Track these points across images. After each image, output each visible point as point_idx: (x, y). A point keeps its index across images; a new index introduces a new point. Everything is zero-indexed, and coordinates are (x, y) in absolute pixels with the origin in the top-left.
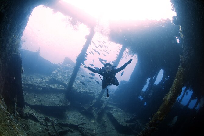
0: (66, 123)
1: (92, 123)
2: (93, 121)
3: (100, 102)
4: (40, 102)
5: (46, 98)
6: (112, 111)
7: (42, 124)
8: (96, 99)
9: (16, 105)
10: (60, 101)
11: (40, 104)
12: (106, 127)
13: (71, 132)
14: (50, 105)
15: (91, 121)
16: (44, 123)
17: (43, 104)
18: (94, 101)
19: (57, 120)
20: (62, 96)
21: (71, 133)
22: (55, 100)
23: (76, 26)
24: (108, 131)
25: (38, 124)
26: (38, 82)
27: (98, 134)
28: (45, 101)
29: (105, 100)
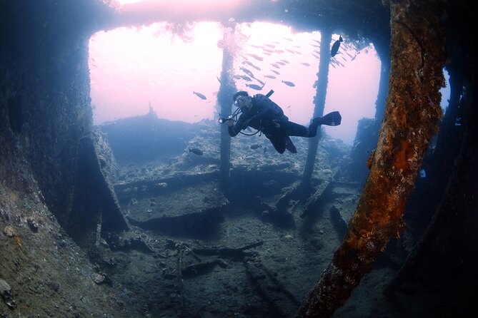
0: (215, 248)
1: (286, 241)
2: (288, 236)
3: (312, 183)
4: (161, 211)
5: (176, 201)
6: (342, 203)
7: (159, 255)
8: (299, 178)
9: (99, 228)
10: (206, 200)
11: (161, 215)
12: (320, 249)
13: (224, 266)
14: (184, 212)
15: (282, 236)
16: (163, 254)
17: (168, 213)
18: (295, 185)
19: (197, 243)
20: (211, 189)
21: (221, 269)
22: (194, 200)
23: (187, 34)
24: (323, 260)
25: (149, 258)
26: (160, 173)
27: (295, 268)
28: (172, 207)
29: (324, 177)
